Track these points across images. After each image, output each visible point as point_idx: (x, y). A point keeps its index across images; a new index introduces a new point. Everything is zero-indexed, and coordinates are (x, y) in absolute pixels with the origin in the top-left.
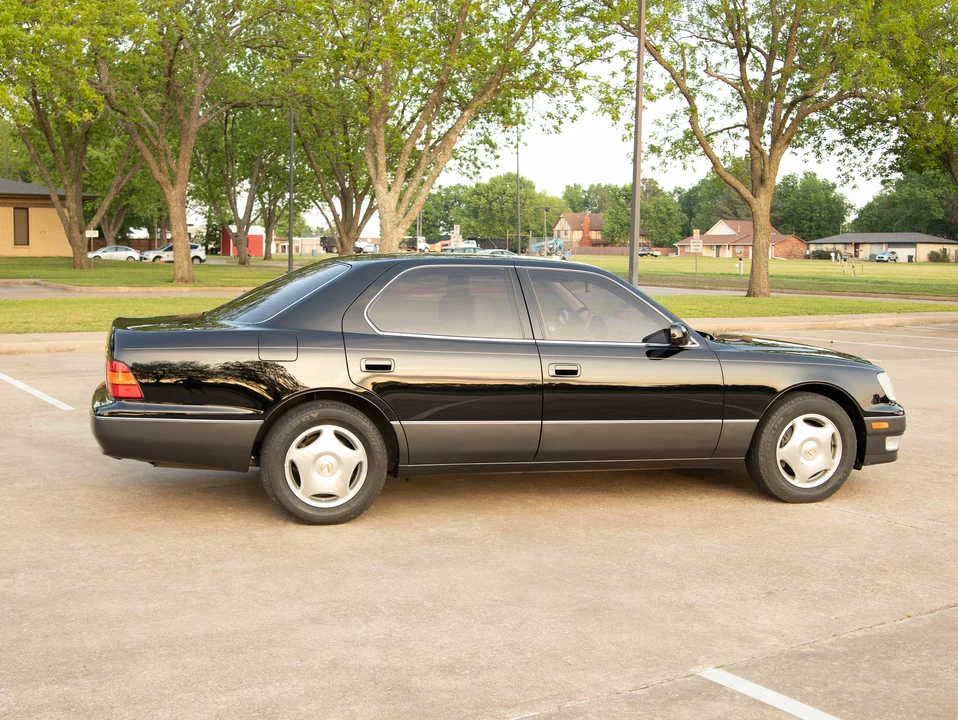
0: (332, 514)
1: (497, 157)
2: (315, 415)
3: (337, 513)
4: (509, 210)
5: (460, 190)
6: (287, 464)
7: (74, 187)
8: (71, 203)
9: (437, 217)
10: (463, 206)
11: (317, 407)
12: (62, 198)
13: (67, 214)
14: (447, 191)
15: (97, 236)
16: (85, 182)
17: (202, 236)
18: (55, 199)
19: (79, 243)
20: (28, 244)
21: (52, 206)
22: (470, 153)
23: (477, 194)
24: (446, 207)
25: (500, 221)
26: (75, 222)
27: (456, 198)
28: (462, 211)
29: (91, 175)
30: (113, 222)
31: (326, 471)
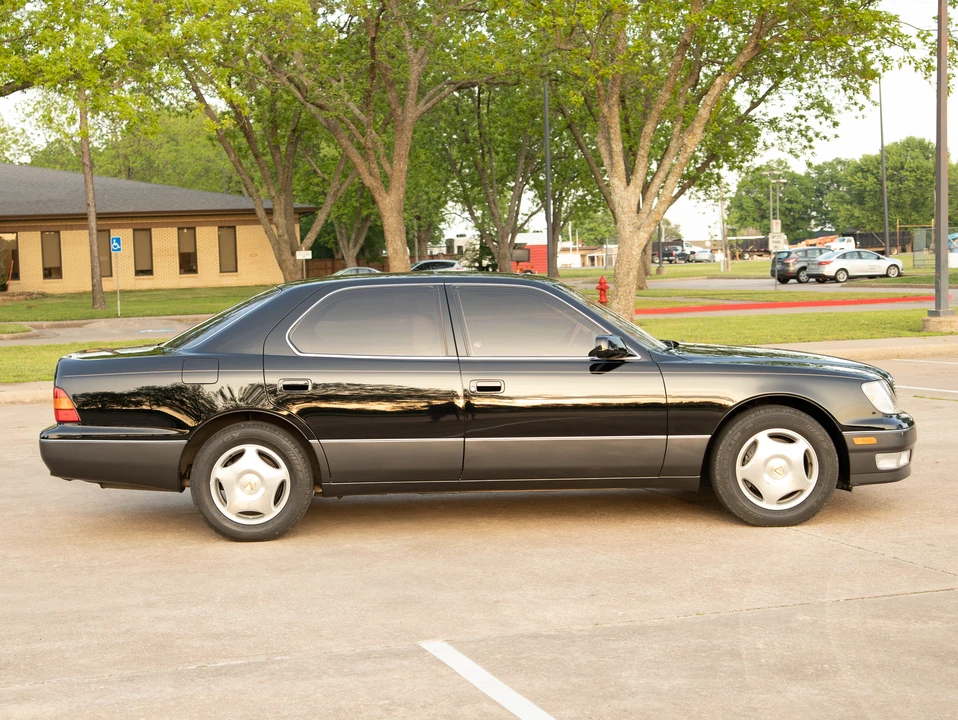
0: (256, 530)
1: (835, 124)
2: (236, 434)
3: (261, 530)
4: (909, 191)
5: (839, 168)
6: (212, 482)
7: (282, 198)
8: (279, 218)
9: (806, 207)
10: (843, 189)
11: (239, 427)
12: (269, 212)
13: (276, 232)
14: (820, 169)
15: (310, 257)
16: (316, 189)
17: (474, 250)
18: (261, 213)
19: (291, 267)
20: (236, 271)
21: (257, 222)
22: (797, 120)
23: (862, 171)
24: (820, 193)
25: (897, 207)
26: (285, 242)
27: (834, 179)
28: (842, 197)
29: (324, 180)
30: (353, 237)
31: (248, 488)
